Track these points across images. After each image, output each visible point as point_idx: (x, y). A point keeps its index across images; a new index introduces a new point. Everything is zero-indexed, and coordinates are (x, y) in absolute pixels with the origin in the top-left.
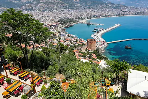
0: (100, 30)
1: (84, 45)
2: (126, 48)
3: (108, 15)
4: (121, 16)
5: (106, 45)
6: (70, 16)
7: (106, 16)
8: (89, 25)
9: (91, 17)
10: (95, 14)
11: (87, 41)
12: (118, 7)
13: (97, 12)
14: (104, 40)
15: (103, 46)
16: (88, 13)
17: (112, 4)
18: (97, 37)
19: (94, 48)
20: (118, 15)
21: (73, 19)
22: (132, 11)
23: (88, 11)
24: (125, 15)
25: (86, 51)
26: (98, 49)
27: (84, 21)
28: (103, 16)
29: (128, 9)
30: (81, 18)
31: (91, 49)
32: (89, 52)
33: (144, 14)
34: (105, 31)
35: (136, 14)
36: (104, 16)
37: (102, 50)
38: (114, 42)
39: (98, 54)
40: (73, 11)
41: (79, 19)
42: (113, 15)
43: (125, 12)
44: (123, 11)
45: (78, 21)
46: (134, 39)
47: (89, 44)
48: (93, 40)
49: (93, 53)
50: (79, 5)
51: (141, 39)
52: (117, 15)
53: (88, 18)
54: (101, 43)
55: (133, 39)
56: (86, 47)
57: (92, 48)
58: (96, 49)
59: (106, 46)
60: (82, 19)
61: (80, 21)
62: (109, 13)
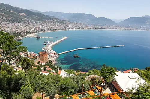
0: (50, 43)
1: (36, 58)
2: (75, 57)
3: (55, 29)
4: (67, 30)
6: (17, 29)
7: (53, 30)
8: (38, 38)
9: (39, 31)
10: (43, 28)
11: (39, 54)
12: (63, 22)
13: (45, 26)
14: (55, 52)
15: (54, 57)
16: (36, 27)
17: (58, 19)
18: (48, 50)
19: (46, 61)
20: (64, 29)
21: (21, 33)
22: (75, 26)
23: (35, 25)
24: (70, 29)
25: (39, 64)
26: (50, 61)
27: (32, 35)
29: (71, 25)
30: (30, 31)
31: (43, 61)
32: (42, 64)
33: (83, 28)
34: (54, 43)
35: (78, 29)
36: (52, 30)
37: (54, 61)
38: (64, 53)
39: (52, 65)
40: (20, 25)
41: (28, 32)
42: (60, 29)
44: (68, 26)
45: (26, 35)
46: (80, 49)
47: (41, 57)
48: (45, 53)
49: (46, 65)
50: (26, 19)
51: (85, 48)
52: (63, 29)
53: (36, 32)
54: (52, 55)
56: (38, 60)
57: (44, 60)
58: (48, 61)
59: (57, 57)
60: (30, 33)
61: (28, 35)
62: (57, 27)
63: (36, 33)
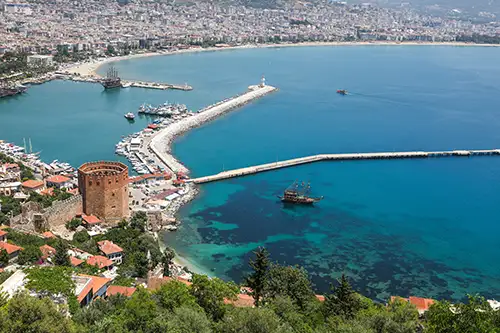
0: (169, 116)
1: (66, 197)
2: (290, 202)
3: (220, 36)
4: (282, 44)
5: (187, 192)
6: (11, 36)
7: (208, 43)
8: (111, 86)
9: (126, 49)
10: (154, 30)
11: (82, 177)
13: (165, 21)
14: (182, 169)
15: (170, 197)
16: (114, 24)
18: (147, 153)
19: (118, 214)
20: (270, 40)
21: (24, 54)
22: (334, 21)
23: (113, 12)
24: (301, 39)
25: (73, 229)
26: (141, 215)
27: (86, 70)
28: (192, 44)
29: (314, 15)
30: (75, 49)
31: (100, 215)
32: (91, 233)
33: (383, 38)
34: (193, 119)
35: (349, 38)
36: (197, 44)
37: (165, 217)
38: (232, 177)
39: (140, 242)
40: (28, 11)
41: (64, 54)
42: (245, 41)
43: (302, 27)
44: (293, 22)
45: (52, 69)
46: (330, 156)
47: (91, 191)
48: (118, 168)
49: (108, 237)
51: (360, 155)
52: (261, 41)
53: (110, 52)
54: (162, 183)
55: (325, 156)
56: (73, 209)
57: (108, 210)
58: (128, 216)
59: (187, 197)
60: (77, 56)
61: (62, 69)
62: (227, 28)
63: (106, 60)
